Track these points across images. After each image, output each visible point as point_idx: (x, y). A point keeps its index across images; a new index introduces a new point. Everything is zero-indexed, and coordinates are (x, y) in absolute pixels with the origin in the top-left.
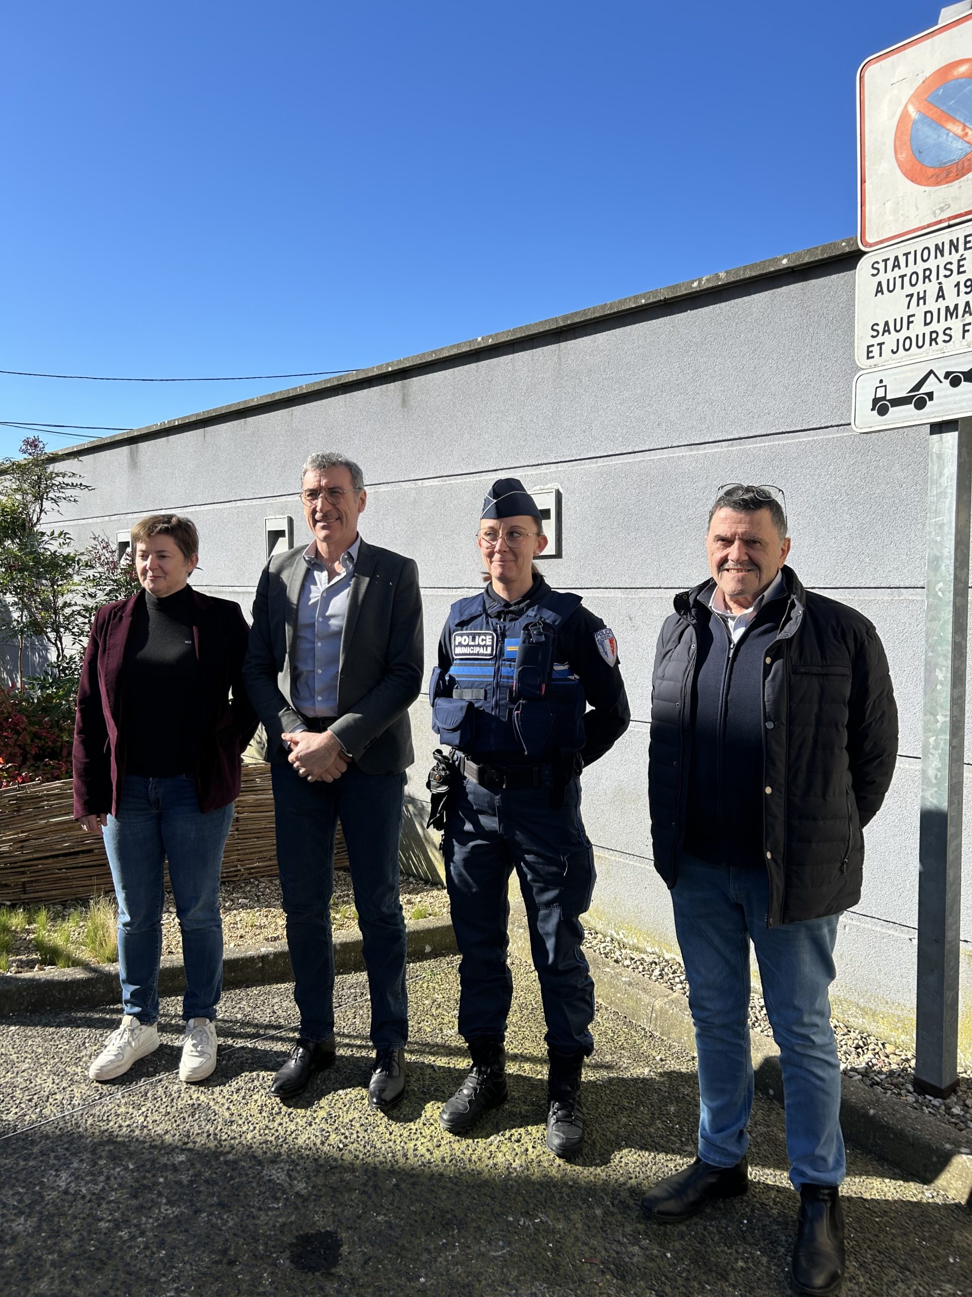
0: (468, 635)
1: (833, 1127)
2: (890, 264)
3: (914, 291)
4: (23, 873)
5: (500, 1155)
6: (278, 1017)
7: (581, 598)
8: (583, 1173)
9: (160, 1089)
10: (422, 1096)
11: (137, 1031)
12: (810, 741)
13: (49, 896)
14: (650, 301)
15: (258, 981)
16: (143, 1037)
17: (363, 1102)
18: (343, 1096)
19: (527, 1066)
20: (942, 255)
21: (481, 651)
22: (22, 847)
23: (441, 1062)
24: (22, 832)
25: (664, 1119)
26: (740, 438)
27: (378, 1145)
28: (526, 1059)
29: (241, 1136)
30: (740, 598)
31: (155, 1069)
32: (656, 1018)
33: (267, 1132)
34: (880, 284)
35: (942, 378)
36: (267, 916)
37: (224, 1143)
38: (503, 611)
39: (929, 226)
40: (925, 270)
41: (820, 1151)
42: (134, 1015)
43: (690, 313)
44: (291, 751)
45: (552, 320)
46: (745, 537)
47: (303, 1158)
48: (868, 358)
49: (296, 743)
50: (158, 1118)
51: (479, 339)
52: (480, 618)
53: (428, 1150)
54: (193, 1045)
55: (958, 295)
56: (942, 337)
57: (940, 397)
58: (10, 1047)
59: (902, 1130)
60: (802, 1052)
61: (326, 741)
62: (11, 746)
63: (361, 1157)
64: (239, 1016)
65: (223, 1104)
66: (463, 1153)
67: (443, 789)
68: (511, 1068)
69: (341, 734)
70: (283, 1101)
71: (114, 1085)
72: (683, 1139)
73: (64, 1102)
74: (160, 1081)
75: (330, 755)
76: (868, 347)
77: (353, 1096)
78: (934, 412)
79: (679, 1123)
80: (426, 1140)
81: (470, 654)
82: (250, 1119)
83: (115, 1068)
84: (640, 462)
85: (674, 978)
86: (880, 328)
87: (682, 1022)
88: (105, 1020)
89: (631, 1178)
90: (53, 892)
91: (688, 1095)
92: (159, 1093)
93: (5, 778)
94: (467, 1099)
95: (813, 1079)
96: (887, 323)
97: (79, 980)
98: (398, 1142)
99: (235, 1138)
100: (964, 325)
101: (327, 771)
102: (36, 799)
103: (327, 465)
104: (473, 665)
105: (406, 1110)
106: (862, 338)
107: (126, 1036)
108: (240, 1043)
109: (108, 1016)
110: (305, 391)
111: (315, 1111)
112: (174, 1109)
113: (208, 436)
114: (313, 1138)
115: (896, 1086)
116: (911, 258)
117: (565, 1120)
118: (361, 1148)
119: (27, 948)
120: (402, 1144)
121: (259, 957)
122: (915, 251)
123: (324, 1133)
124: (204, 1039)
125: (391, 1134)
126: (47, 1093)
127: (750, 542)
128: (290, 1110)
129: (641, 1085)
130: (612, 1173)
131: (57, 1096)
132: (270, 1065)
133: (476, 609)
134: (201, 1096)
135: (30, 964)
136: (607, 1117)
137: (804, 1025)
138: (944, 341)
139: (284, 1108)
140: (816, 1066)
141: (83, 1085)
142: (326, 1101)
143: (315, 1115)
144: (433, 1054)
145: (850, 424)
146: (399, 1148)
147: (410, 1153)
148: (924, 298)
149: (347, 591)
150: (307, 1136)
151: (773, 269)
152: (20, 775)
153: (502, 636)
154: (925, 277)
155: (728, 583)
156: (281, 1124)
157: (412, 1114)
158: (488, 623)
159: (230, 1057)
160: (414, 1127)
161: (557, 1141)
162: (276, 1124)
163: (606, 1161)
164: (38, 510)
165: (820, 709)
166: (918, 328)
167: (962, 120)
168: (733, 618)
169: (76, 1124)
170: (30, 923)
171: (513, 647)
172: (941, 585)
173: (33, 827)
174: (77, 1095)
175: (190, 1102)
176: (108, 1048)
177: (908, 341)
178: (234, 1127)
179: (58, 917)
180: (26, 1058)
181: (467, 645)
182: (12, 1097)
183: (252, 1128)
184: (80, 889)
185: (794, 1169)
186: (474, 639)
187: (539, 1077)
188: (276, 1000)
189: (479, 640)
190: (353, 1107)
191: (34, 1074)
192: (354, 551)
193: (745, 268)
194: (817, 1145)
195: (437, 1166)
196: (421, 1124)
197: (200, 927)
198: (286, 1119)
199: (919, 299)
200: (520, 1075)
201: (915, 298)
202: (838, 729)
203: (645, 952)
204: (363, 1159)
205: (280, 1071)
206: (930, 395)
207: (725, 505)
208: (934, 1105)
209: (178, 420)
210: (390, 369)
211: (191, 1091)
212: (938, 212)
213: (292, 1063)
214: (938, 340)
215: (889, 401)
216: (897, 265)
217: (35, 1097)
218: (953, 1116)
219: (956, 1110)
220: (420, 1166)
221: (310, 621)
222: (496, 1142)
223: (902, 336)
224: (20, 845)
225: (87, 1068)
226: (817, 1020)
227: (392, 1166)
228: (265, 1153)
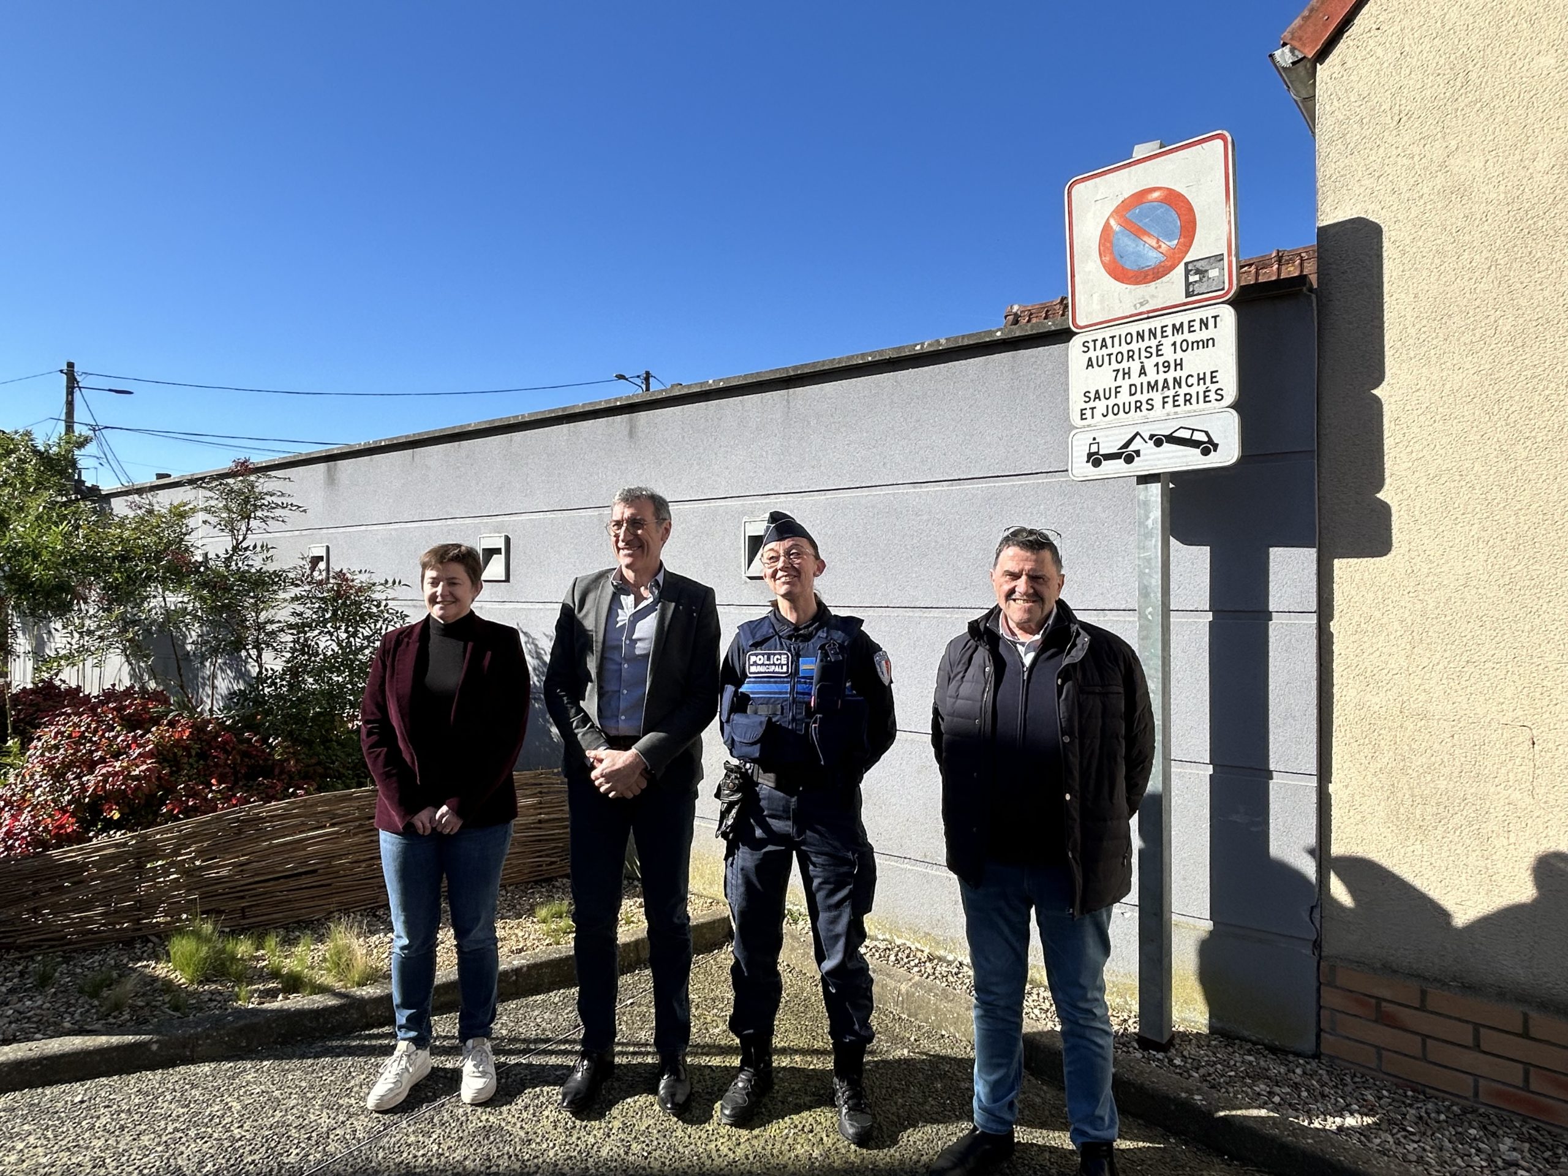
0: (763, 655)
1: (1108, 1091)
2: (1099, 344)
3: (1120, 366)
4: (243, 897)
5: (799, 1146)
6: (544, 1030)
7: (861, 622)
8: (882, 1156)
9: (445, 1114)
10: (708, 1097)
11: (413, 1057)
12: (1097, 752)
13: (269, 920)
14: (876, 359)
15: (511, 994)
16: (419, 1062)
17: (654, 1108)
18: (632, 1104)
19: (797, 1058)
20: (1143, 341)
21: (777, 669)
22: (242, 871)
23: (716, 1061)
24: (243, 856)
25: (934, 1096)
26: (959, 480)
27: (681, 1150)
28: (796, 1051)
29: (542, 1154)
30: (1025, 627)
31: (434, 1093)
32: (903, 1002)
33: (567, 1147)
34: (1090, 359)
35: (1147, 440)
36: (504, 928)
37: (528, 1163)
38: (793, 634)
39: (1131, 316)
40: (1128, 351)
41: (1099, 1112)
42: (410, 1039)
43: (912, 371)
44: (593, 768)
45: (783, 369)
46: (1031, 573)
47: (612, 1170)
48: (1082, 419)
49: (601, 761)
50: (452, 1144)
51: (711, 382)
52: (773, 639)
53: (730, 1149)
54: (474, 1065)
55: (1158, 373)
56: (1145, 406)
57: (1145, 455)
58: (269, 1083)
59: (1142, 1084)
60: (1086, 1024)
61: (631, 759)
62: (221, 766)
63: (668, 1163)
64: (504, 1032)
65: (515, 1124)
66: (764, 1148)
67: (735, 798)
68: (781, 1062)
69: (647, 752)
70: (574, 1114)
71: (396, 1114)
72: (957, 1113)
73: (348, 1137)
74: (443, 1105)
75: (634, 773)
76: (1082, 410)
77: (642, 1104)
78: (1140, 467)
79: (949, 1098)
80: (725, 1140)
81: (765, 673)
82: (547, 1136)
83: (395, 1096)
84: (867, 496)
85: (909, 962)
86: (1092, 396)
87: (929, 1003)
88: (364, 1046)
89: (922, 1155)
90: (275, 916)
91: (948, 1071)
92: (445, 1119)
93: (219, 799)
94: (744, 1092)
95: (1094, 1047)
96: (1097, 392)
97: (331, 1007)
98: (699, 1144)
99: (537, 1157)
100: (1164, 398)
101: (629, 788)
102: (255, 821)
103: (632, 498)
104: (769, 682)
105: (697, 1112)
106: (1076, 402)
107: (403, 1062)
108: (513, 1060)
109: (367, 1043)
110: (527, 419)
111: (609, 1122)
112: (466, 1133)
113: (417, 458)
114: (615, 1149)
115: (1124, 1045)
116: (1116, 340)
117: (857, 1107)
118: (665, 1154)
119: (260, 976)
120: (703, 1146)
121: (512, 970)
122: (1120, 336)
123: (624, 1143)
124: (484, 1059)
125: (690, 1137)
126: (325, 1129)
127: (1035, 578)
128: (584, 1123)
129: (905, 1066)
130: (904, 1152)
131: (338, 1131)
132: (550, 1079)
133: (766, 630)
134: (489, 1117)
135: (272, 994)
136: (884, 1099)
137: (1087, 1000)
138: (1147, 409)
139: (578, 1122)
140: (1097, 1036)
141: (362, 1117)
142: (617, 1111)
143: (610, 1126)
144: (707, 1055)
145: (1067, 471)
146: (701, 1150)
147: (714, 1155)
148: (1129, 373)
149: (654, 615)
150: (609, 1148)
151: (988, 340)
152: (235, 795)
153: (797, 656)
154: (1129, 357)
155: (1015, 611)
156: (579, 1138)
157: (704, 1116)
158: (781, 644)
159: (507, 1074)
160: (710, 1129)
161: (851, 1131)
162: (574, 1139)
163: (895, 1142)
164: (244, 528)
165: (1104, 723)
166: (1124, 397)
167: (1156, 235)
168: (1023, 644)
169: (367, 1158)
170: (257, 950)
171: (810, 665)
172: (1150, 609)
173: (257, 848)
174: (358, 1128)
175: (480, 1124)
176: (383, 1077)
177: (1116, 407)
178: (533, 1146)
179: (289, 941)
180: (291, 1093)
181: (763, 664)
182: (288, 1137)
183: (551, 1145)
184: (303, 911)
185: (1075, 1129)
186: (769, 659)
187: (812, 1067)
188: (536, 1013)
189: (774, 659)
190: (645, 1115)
191: (305, 1110)
192: (660, 578)
193: (963, 337)
194: (1096, 1106)
195: (743, 1164)
196: (716, 1125)
197: (480, 946)
198: (583, 1133)
199: (1124, 374)
200: (793, 1067)
201: (1121, 373)
202: (1119, 741)
203: (877, 939)
204: (670, 1165)
205: (567, 1085)
206: (1138, 453)
207: (1014, 545)
208: (1158, 1059)
209: (385, 440)
210: (618, 404)
211: (478, 1113)
212: (1138, 306)
213: (579, 1076)
214: (1142, 408)
215: (1101, 455)
216: (1104, 345)
217: (314, 1134)
218: (1176, 1067)
219: (1178, 1061)
220: (727, 1166)
221: (616, 643)
222: (791, 1135)
223: (1111, 402)
224: (241, 868)
225: (364, 1099)
226: (1097, 995)
227: (700, 1169)
228: (572, 1169)
